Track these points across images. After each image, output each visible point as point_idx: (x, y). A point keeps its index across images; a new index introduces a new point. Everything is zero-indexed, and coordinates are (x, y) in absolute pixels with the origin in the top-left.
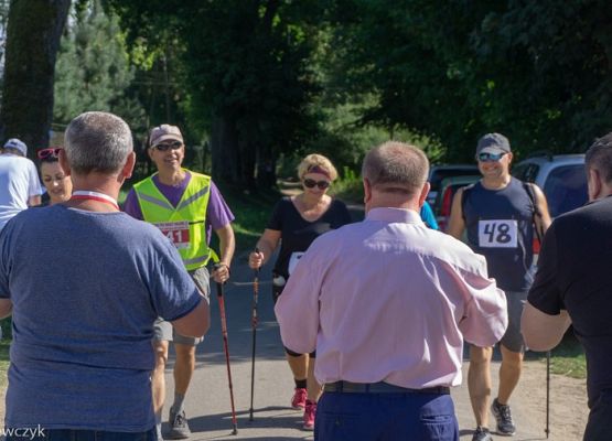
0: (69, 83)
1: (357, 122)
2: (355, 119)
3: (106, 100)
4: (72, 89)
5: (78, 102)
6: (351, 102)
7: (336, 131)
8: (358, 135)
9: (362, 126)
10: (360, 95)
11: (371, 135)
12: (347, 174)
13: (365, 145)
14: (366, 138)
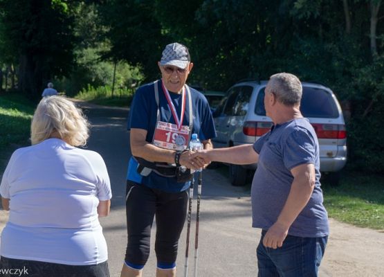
1: (98, 59)
2: (97, 57)
6: (90, 47)
7: (82, 64)
8: (94, 66)
9: (102, 61)
10: (96, 43)
11: (103, 66)
12: (89, 89)
13: (99, 72)
14: (99, 68)
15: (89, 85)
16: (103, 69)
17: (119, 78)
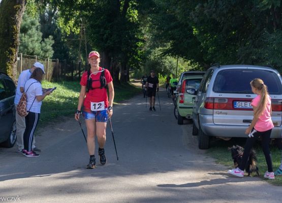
0: (36, 38)
3: (51, 45)
4: (37, 40)
5: (39, 46)
6: (161, 46)
7: (155, 59)
8: (163, 61)
10: (165, 44)
11: (170, 60)
13: (167, 64)
14: (167, 61)
15: (159, 74)
16: (170, 62)
17: (182, 69)
